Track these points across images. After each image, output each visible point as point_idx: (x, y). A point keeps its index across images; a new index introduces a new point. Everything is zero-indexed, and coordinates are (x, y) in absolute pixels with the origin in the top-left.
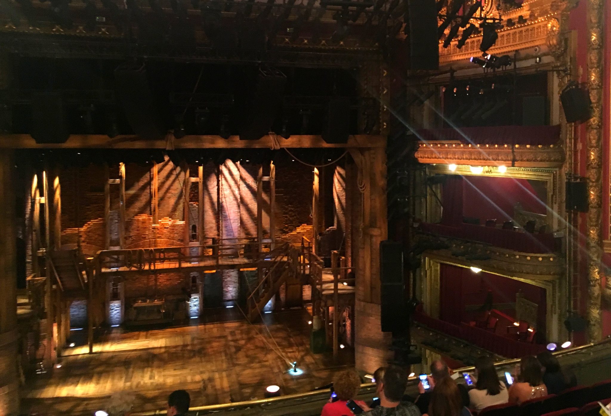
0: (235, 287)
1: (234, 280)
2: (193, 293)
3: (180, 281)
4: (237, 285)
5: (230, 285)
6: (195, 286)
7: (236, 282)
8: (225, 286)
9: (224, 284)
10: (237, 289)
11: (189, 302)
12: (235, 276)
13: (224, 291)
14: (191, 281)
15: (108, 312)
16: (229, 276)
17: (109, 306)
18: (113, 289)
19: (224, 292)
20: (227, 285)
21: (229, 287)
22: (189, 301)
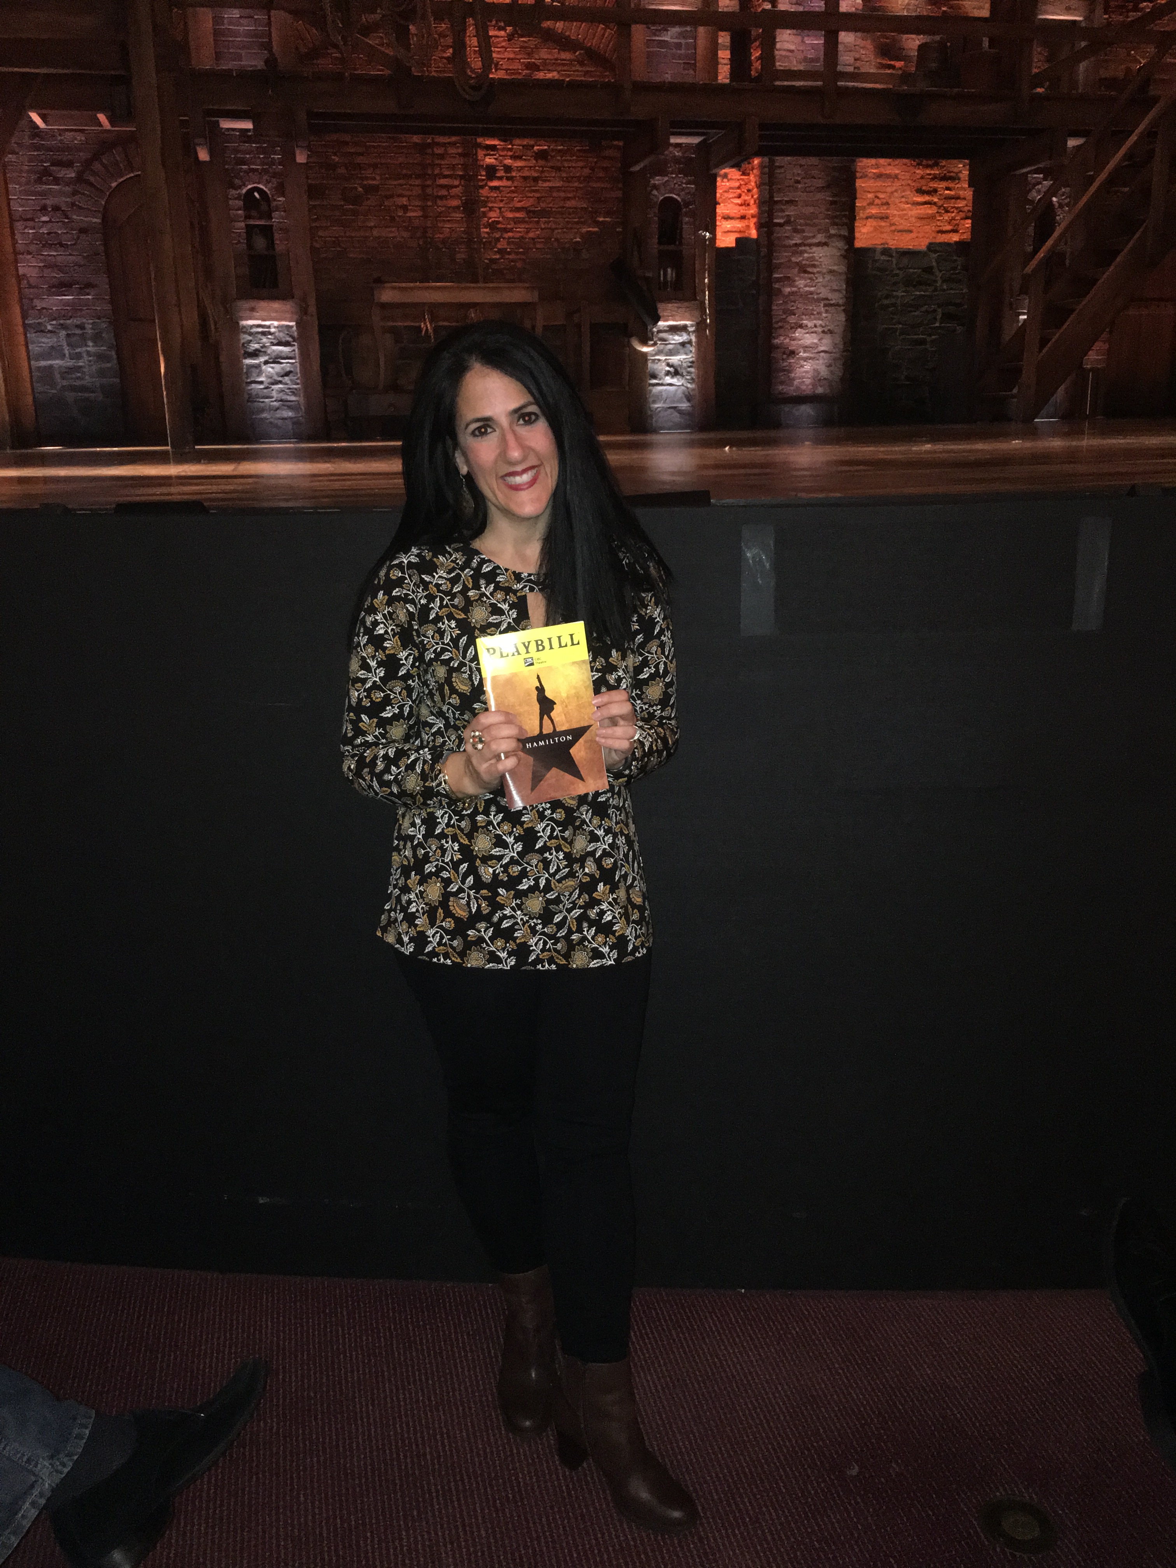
0: (831, 332)
1: (824, 293)
2: (669, 300)
3: (597, 223)
4: (842, 317)
5: (810, 314)
6: (675, 259)
7: (838, 305)
8: (784, 320)
9: (777, 307)
10: (838, 339)
11: (645, 349)
12: (831, 272)
13: (777, 347)
14: (654, 227)
15: (236, 363)
16: (803, 270)
17: (236, 329)
18: (250, 229)
19: (777, 355)
20: (792, 319)
21: (801, 326)
22: (644, 342)
